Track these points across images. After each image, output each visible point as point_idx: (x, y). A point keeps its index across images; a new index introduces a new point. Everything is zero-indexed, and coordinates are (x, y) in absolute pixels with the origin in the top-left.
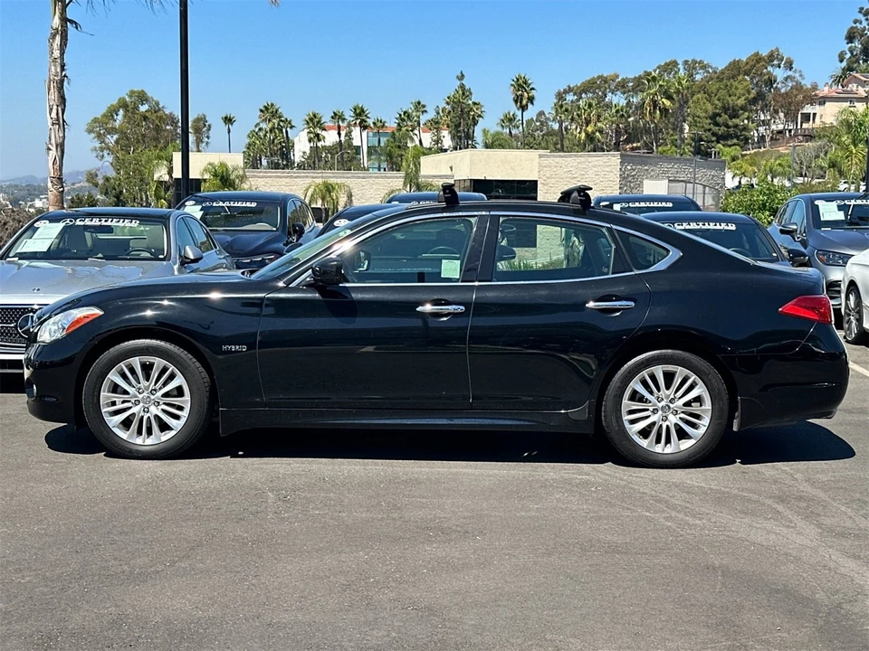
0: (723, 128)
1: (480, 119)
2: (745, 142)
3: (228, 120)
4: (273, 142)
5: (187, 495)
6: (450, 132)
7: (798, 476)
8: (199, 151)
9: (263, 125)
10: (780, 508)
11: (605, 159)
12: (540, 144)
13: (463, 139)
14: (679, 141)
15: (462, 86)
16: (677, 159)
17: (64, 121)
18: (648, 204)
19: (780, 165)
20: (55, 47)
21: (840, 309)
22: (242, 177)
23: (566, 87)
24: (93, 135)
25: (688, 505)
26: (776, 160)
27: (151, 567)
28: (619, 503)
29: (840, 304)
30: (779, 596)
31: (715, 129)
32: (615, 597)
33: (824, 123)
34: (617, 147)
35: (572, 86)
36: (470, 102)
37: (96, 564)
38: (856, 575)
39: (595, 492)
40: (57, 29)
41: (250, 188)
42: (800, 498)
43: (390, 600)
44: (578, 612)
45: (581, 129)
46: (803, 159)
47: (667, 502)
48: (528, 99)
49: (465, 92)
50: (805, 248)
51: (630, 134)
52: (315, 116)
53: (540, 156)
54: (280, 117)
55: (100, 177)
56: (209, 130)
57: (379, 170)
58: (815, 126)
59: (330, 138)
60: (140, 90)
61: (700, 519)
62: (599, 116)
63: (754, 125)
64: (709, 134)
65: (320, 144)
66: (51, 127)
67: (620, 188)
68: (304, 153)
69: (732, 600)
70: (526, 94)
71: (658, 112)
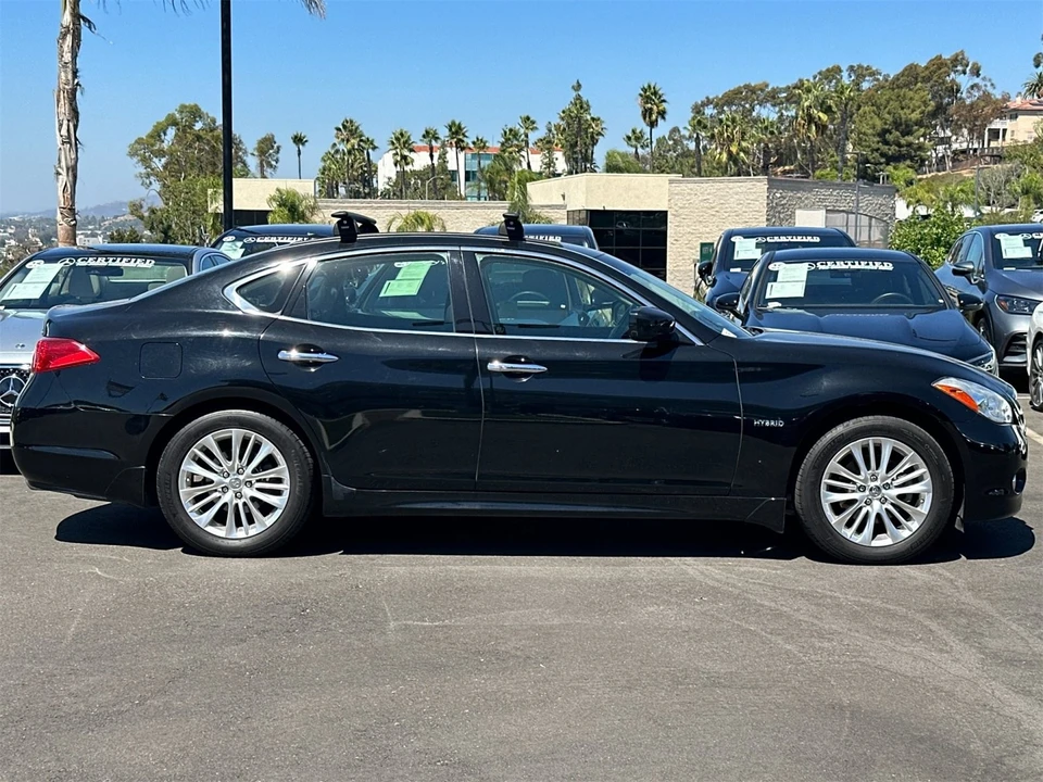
0: (893, 147)
1: (600, 137)
2: (920, 164)
3: (298, 140)
4: (352, 166)
5: (179, 608)
6: (564, 154)
7: (960, 583)
8: (264, 177)
9: (341, 147)
10: (934, 626)
11: (749, 185)
12: (673, 167)
13: (581, 161)
14: (840, 163)
15: (579, 98)
16: (837, 185)
17: (76, 139)
18: (790, 239)
19: (962, 190)
20: (66, 49)
21: (1025, 368)
22: (313, 208)
23: (704, 99)
24: (135, 159)
25: (816, 622)
26: (957, 185)
27: (114, 705)
28: (728, 618)
29: (1026, 362)
30: (922, 747)
31: (885, 148)
32: (708, 748)
33: (1016, 141)
34: (765, 170)
35: (711, 97)
36: (589, 117)
37: (44, 702)
38: (1025, 718)
39: (699, 604)
40: (68, 27)
41: (323, 222)
42: (961, 612)
43: (415, 752)
44: (657, 769)
45: (722, 149)
46: (991, 185)
47: (789, 617)
48: (659, 113)
49: (581, 105)
50: (984, 293)
51: (782, 154)
52: (402, 135)
53: (671, 182)
54: (361, 136)
55: (145, 208)
56: (278, 152)
57: (479, 199)
58: (1005, 144)
59: (421, 161)
60: (192, 104)
61: (830, 640)
62: (743, 134)
63: (932, 143)
64: (876, 154)
65: (407, 168)
66: (60, 146)
67: (768, 220)
68: (389, 179)
69: (860, 751)
70: (655, 107)
71: (814, 128)
